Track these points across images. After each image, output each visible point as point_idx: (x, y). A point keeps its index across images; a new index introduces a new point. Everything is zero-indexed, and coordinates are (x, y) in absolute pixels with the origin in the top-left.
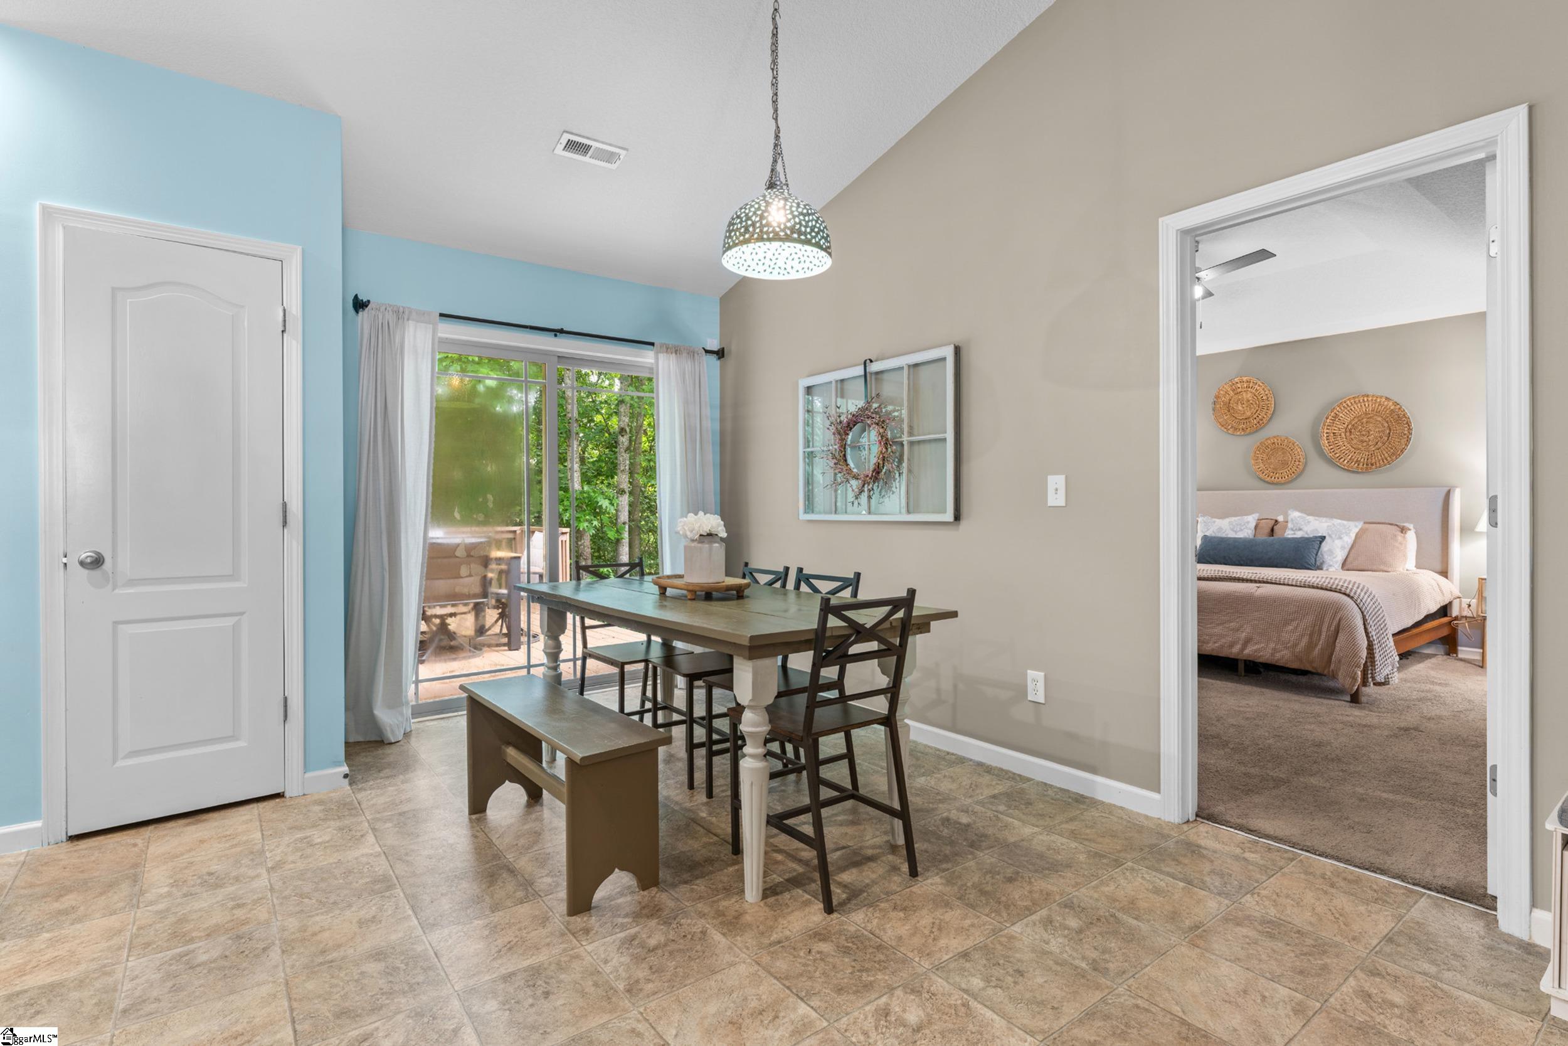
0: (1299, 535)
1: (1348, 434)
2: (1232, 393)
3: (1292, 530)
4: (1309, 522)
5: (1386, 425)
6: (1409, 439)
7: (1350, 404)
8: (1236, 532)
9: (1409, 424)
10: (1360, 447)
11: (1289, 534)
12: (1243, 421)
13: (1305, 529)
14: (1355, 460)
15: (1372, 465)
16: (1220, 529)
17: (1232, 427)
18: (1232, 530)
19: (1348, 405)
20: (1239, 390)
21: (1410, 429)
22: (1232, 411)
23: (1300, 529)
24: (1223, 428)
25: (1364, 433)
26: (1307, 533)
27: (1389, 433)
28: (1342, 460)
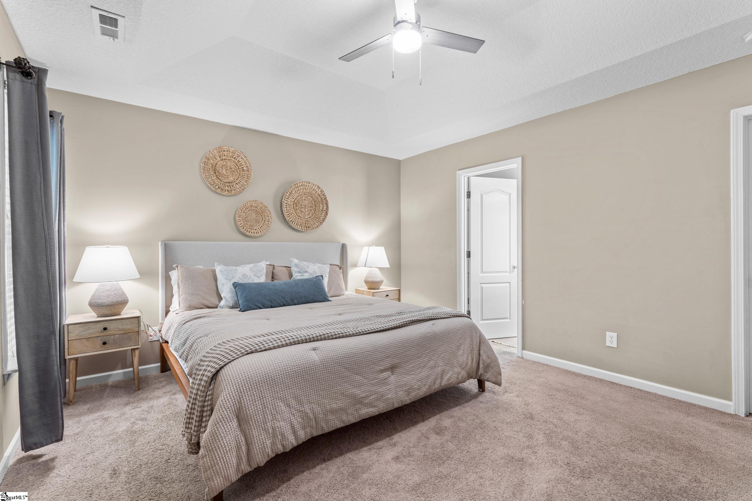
0: (306, 276)
1: (295, 205)
2: (219, 159)
3: (299, 272)
4: (308, 266)
5: (314, 203)
6: (326, 214)
7: (299, 186)
8: (259, 277)
9: (327, 204)
10: (301, 215)
11: (297, 276)
12: (227, 184)
13: (309, 271)
14: (299, 224)
15: (309, 227)
16: (244, 275)
17: (219, 188)
18: (255, 275)
19: (298, 186)
20: (224, 158)
21: (327, 208)
22: (217, 174)
23: (306, 272)
24: (211, 187)
25: (303, 206)
26: (311, 274)
27: (315, 208)
28: (294, 223)
